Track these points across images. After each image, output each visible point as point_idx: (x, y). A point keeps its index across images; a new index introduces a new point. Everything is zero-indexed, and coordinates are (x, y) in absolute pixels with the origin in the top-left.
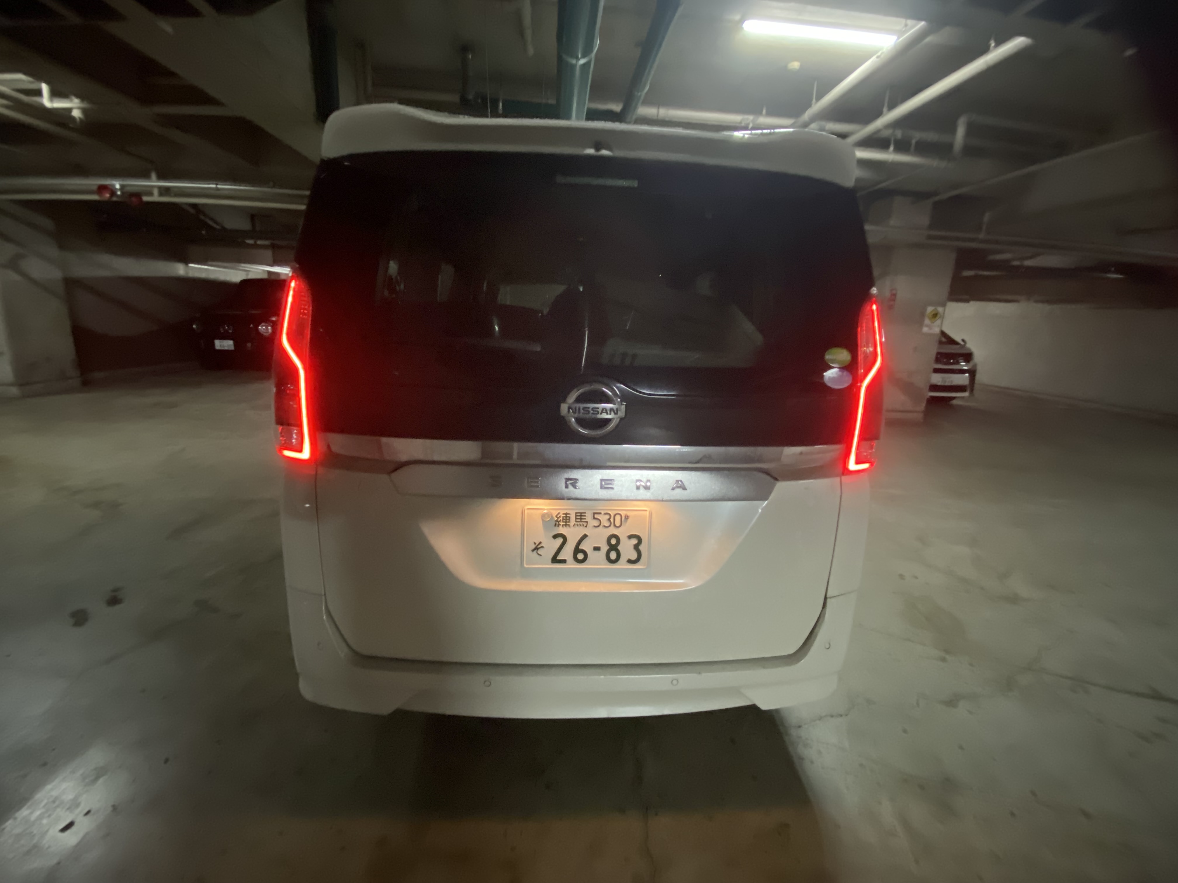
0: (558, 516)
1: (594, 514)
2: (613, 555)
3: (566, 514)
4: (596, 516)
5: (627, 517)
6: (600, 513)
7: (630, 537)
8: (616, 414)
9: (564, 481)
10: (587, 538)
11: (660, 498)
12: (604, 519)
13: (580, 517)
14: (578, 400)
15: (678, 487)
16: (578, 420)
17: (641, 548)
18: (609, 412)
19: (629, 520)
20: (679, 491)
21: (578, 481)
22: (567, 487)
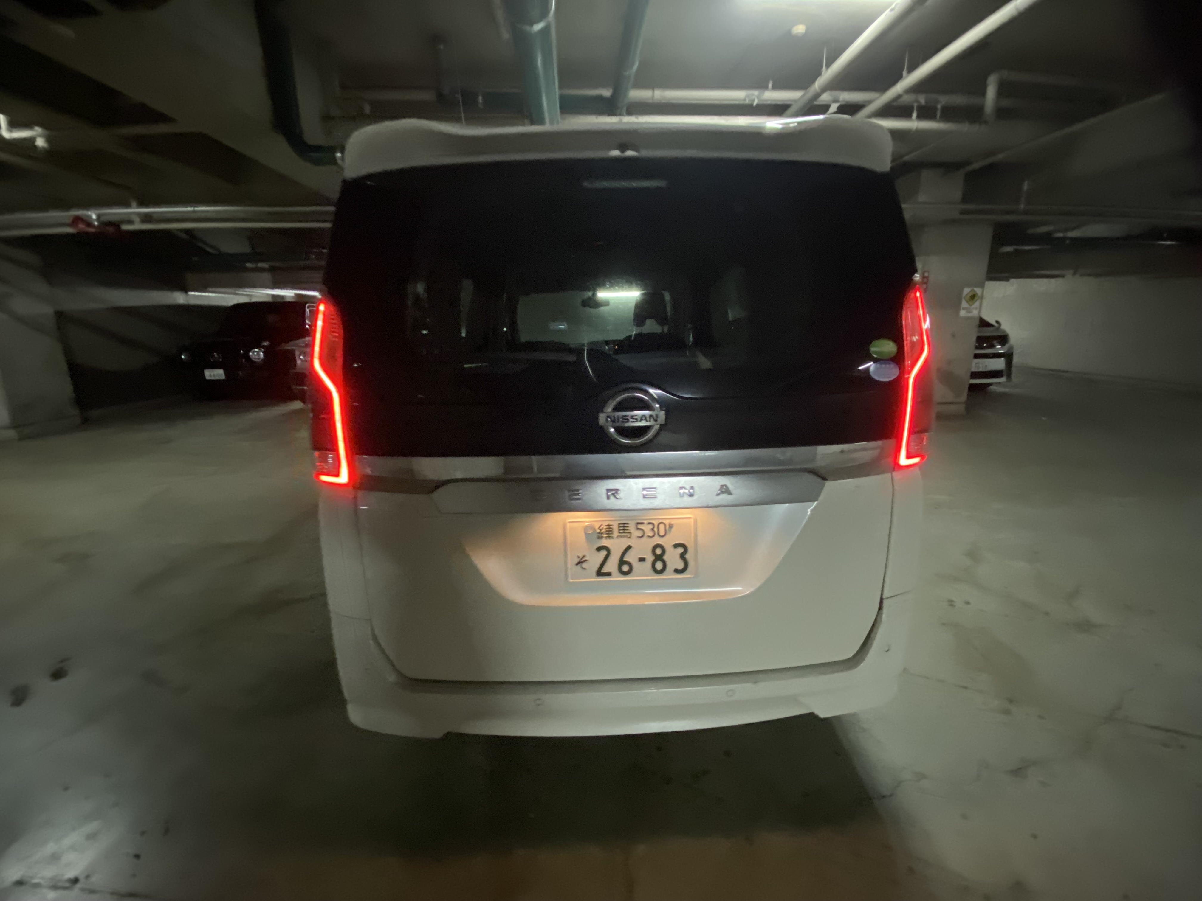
0: (601, 528)
1: (638, 523)
2: (659, 566)
3: (609, 525)
4: (640, 526)
5: (671, 526)
6: (643, 523)
7: (676, 546)
8: (656, 420)
9: (604, 492)
10: (631, 550)
11: (705, 505)
12: (647, 528)
13: (623, 528)
14: (617, 409)
15: (722, 492)
16: (616, 429)
17: (687, 556)
18: (648, 419)
19: (673, 529)
20: (724, 496)
21: (619, 492)
22: (608, 498)
